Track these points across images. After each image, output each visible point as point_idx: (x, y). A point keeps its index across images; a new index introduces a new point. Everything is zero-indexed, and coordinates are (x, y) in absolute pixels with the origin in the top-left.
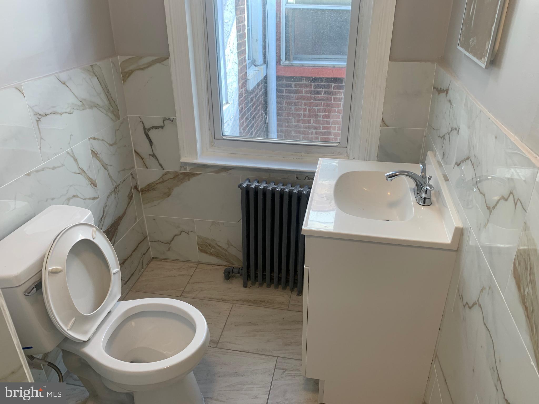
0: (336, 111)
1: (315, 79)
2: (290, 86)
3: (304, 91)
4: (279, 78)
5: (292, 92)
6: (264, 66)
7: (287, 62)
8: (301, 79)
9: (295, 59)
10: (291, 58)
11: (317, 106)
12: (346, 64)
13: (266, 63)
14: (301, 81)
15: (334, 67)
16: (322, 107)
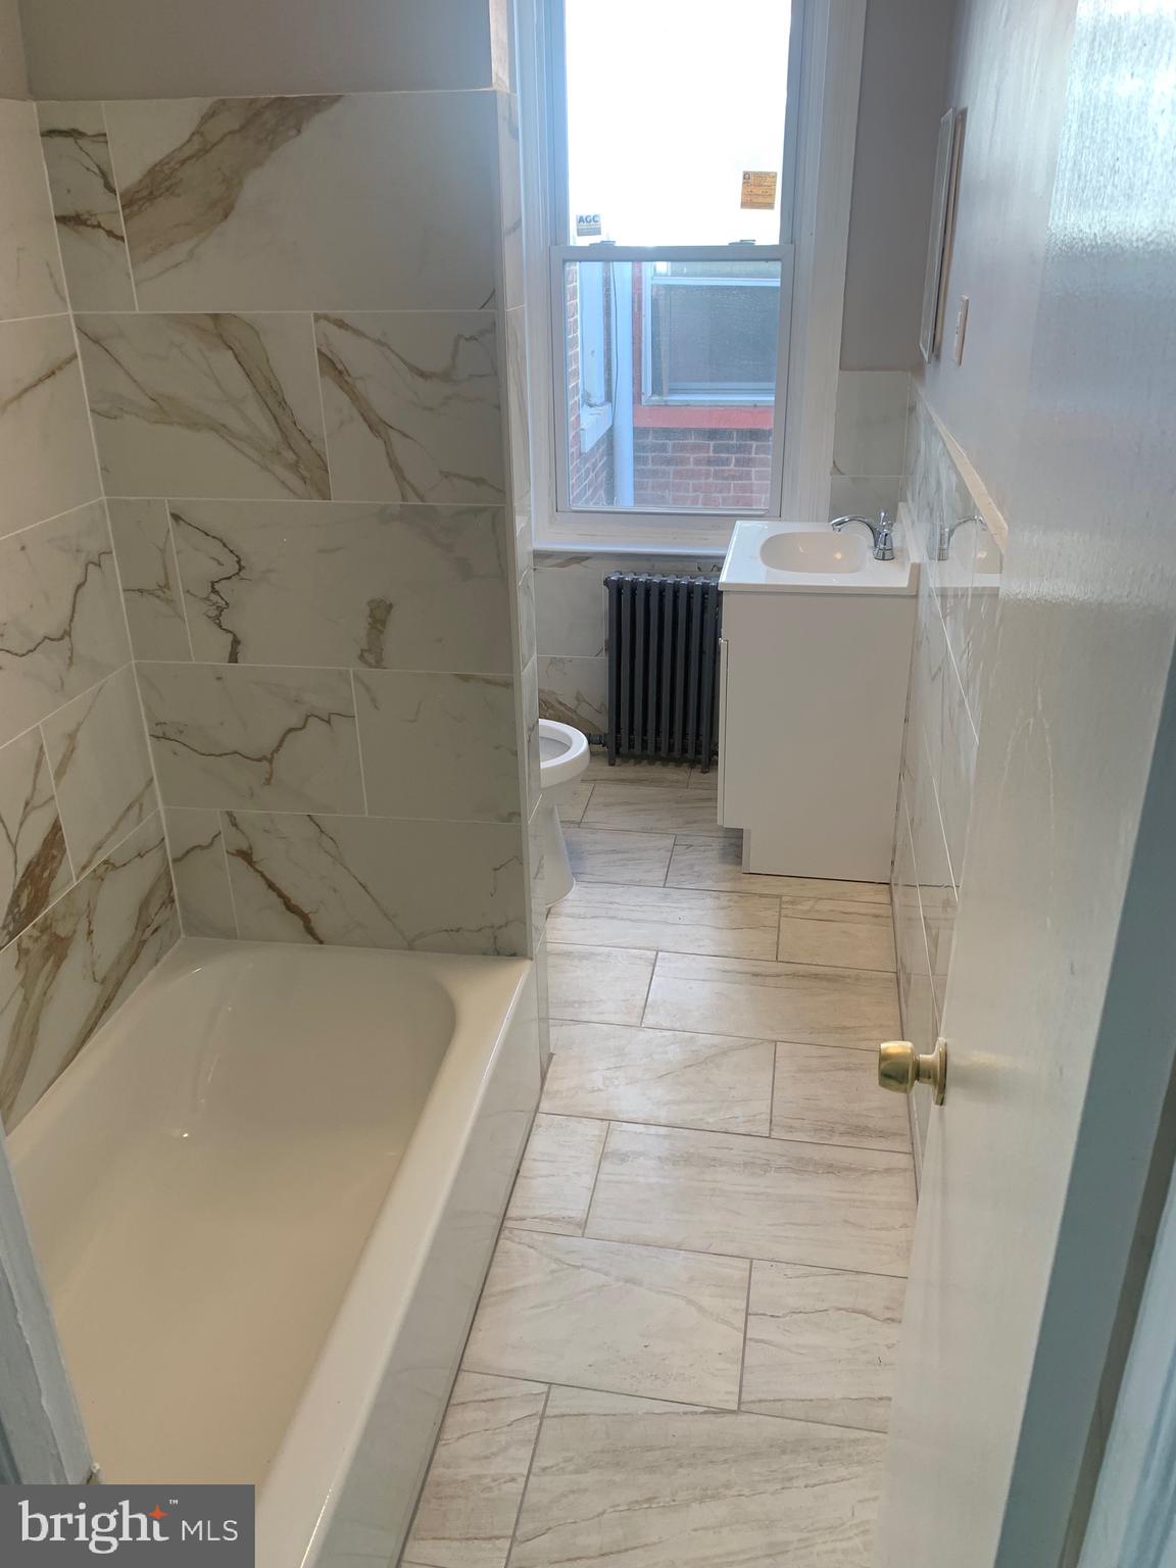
0: (763, 500)
1: (713, 434)
2: (663, 448)
3: (692, 460)
4: (639, 432)
5: (668, 462)
6: (608, 407)
7: (656, 398)
8: (685, 432)
9: (673, 391)
10: (665, 390)
11: (721, 492)
12: (773, 399)
13: (611, 401)
14: (687, 439)
15: (755, 406)
16: (732, 494)
